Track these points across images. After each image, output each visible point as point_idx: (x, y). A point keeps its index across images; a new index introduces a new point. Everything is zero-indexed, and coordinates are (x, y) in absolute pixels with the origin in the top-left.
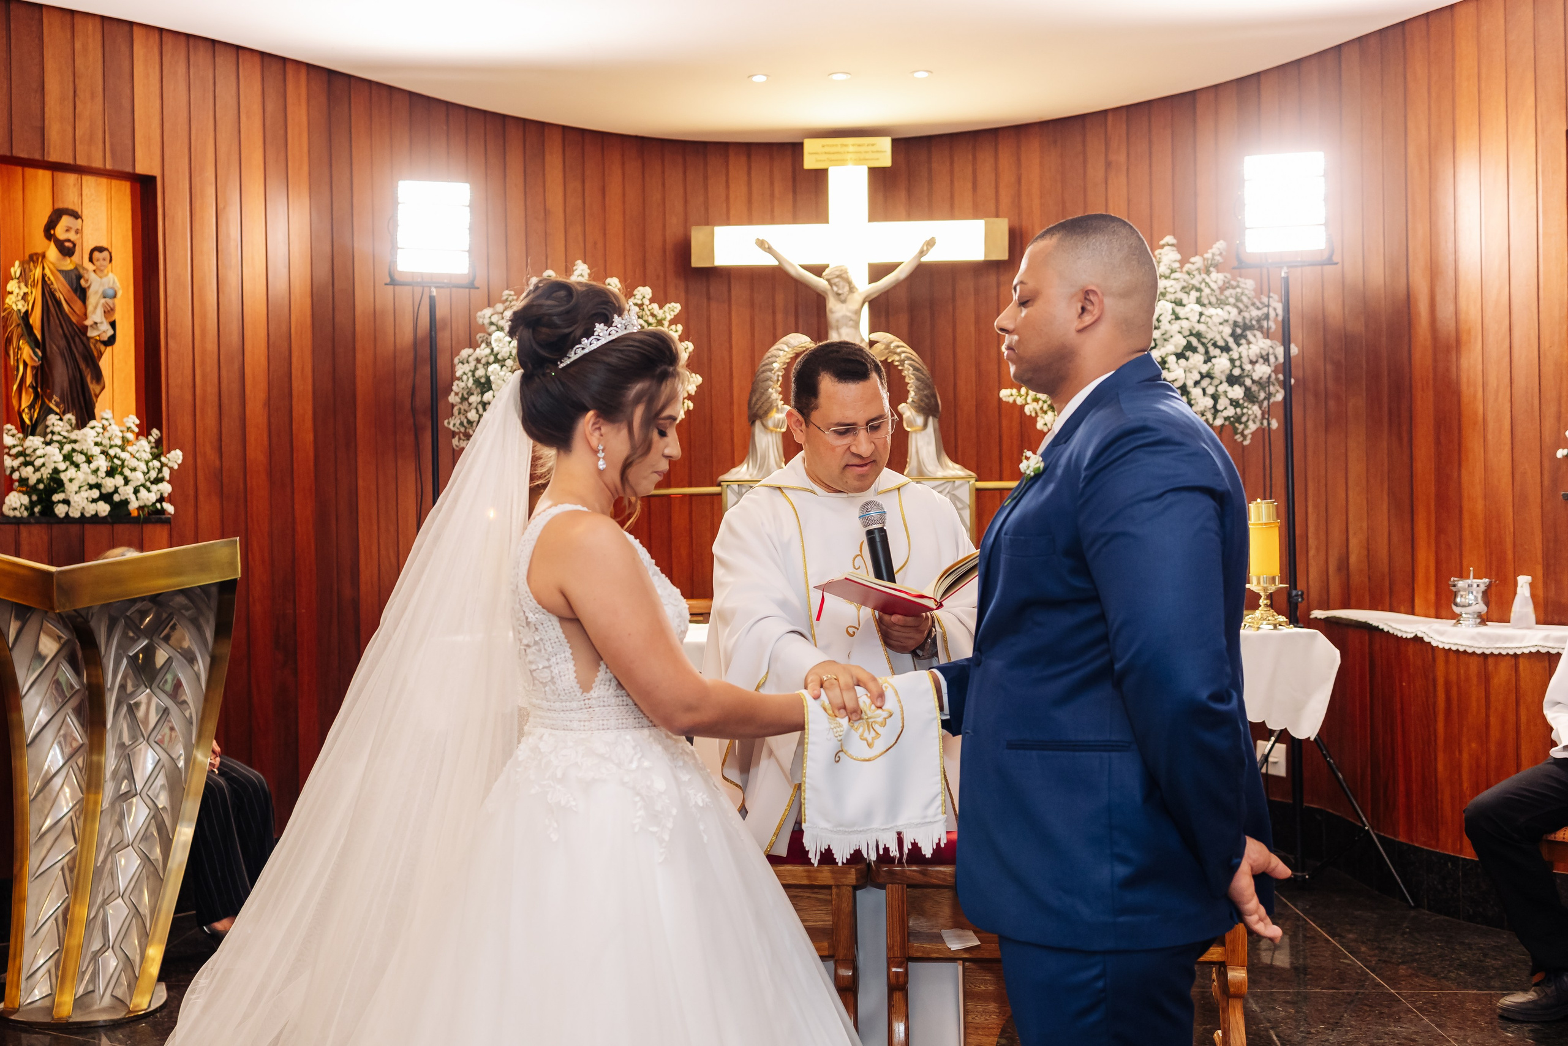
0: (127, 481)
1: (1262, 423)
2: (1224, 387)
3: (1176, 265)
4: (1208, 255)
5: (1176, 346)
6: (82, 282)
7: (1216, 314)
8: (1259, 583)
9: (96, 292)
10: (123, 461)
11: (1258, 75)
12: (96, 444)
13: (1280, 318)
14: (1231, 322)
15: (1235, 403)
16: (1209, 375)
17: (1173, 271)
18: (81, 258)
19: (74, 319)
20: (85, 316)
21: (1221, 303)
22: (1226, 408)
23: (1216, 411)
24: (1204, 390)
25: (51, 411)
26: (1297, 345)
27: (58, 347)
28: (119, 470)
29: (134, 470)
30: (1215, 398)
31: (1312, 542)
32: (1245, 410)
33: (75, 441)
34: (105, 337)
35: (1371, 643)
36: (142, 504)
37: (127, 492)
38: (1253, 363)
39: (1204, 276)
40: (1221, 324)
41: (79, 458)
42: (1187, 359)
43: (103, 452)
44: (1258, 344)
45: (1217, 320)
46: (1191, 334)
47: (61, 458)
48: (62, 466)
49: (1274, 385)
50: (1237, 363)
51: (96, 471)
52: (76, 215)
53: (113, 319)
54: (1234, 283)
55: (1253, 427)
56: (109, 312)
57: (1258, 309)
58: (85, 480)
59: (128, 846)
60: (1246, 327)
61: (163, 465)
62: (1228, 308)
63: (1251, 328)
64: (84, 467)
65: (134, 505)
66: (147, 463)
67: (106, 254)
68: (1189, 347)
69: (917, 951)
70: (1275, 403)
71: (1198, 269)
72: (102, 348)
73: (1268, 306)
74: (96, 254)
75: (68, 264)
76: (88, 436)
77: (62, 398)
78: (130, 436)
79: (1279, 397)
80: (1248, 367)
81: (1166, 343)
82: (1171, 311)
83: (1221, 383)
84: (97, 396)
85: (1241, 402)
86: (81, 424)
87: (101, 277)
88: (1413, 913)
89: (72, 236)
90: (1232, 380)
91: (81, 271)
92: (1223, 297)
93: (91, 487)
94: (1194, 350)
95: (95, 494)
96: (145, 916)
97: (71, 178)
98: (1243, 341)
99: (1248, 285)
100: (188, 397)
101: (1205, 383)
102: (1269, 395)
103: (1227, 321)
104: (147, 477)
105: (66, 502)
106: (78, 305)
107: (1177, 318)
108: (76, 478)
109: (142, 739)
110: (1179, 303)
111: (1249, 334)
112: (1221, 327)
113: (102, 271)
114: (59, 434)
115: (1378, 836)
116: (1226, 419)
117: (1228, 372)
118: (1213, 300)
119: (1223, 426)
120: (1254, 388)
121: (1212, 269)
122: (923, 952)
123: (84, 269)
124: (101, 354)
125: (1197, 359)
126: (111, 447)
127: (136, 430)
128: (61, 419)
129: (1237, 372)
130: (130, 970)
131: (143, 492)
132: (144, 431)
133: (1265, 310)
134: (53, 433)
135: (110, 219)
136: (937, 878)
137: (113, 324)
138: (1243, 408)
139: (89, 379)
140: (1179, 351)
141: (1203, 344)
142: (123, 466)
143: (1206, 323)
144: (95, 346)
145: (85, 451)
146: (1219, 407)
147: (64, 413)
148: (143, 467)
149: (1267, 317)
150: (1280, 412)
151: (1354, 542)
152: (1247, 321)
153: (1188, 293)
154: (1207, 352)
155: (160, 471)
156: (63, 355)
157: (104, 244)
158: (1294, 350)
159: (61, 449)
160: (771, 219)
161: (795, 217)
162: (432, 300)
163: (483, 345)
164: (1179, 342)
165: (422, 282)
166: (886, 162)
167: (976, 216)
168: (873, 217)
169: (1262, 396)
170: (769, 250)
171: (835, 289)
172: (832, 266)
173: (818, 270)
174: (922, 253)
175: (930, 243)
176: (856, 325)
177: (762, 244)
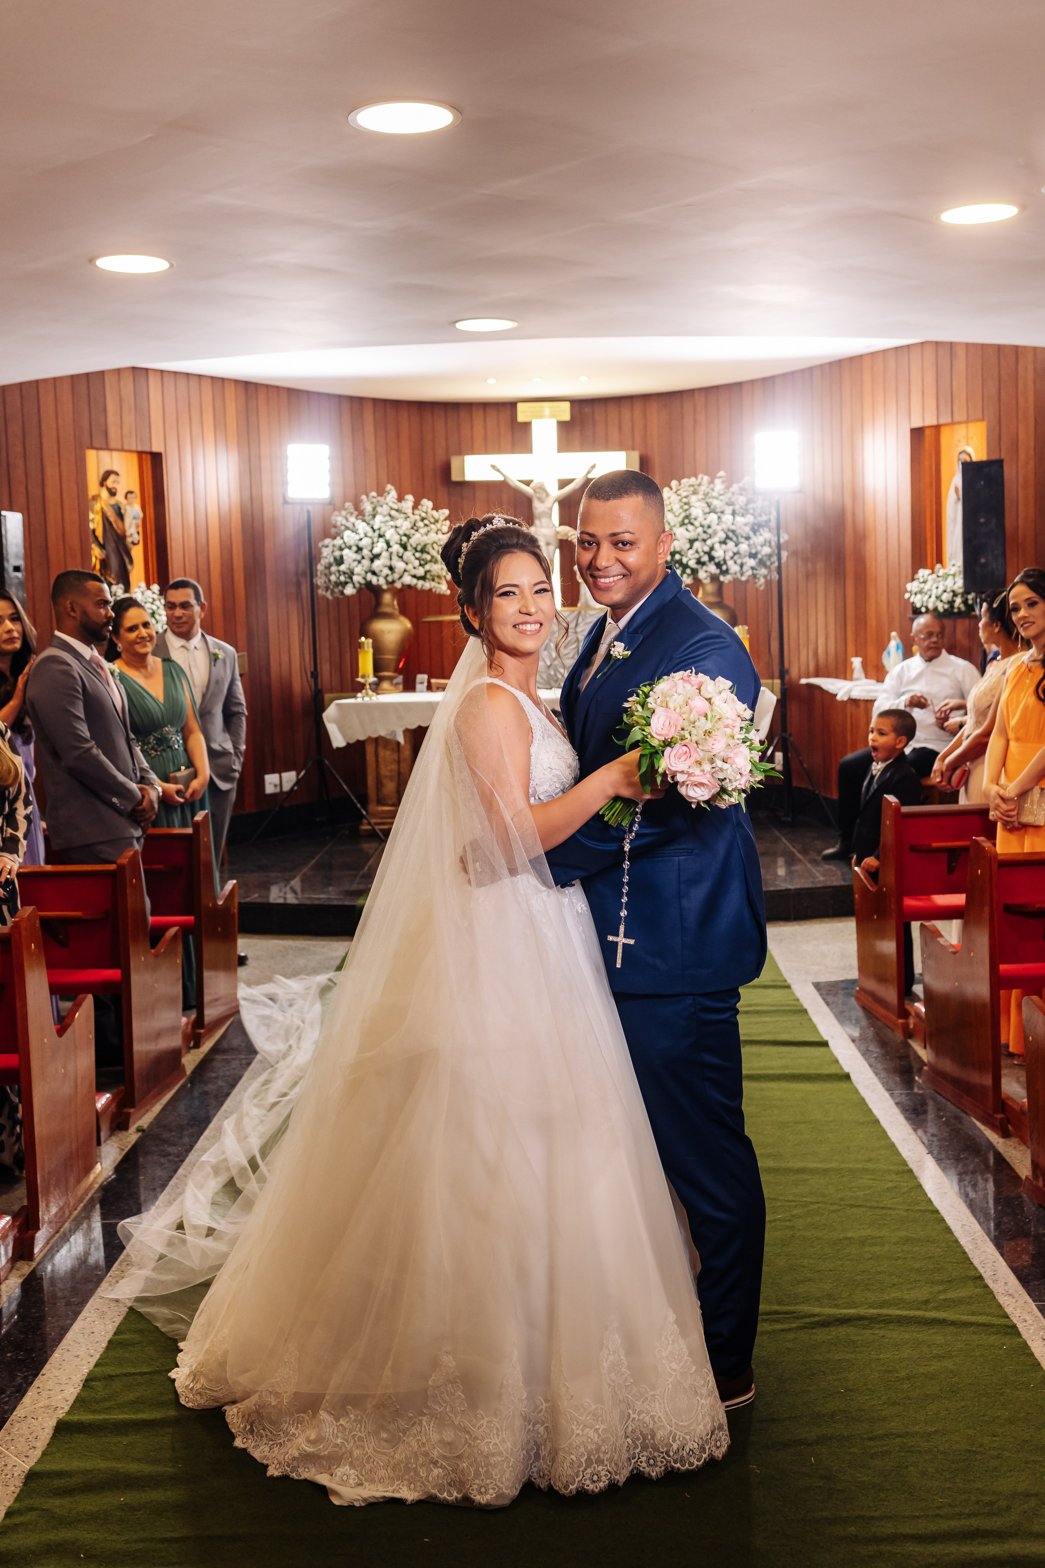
1: (768, 577)
2: (747, 559)
3: (723, 491)
4: (741, 485)
5: (720, 538)
6: (122, 510)
7: (743, 519)
9: (127, 517)
11: (773, 378)
13: (776, 521)
14: (751, 523)
15: (753, 568)
16: (739, 553)
17: (721, 495)
19: (119, 531)
20: (125, 530)
21: (745, 513)
22: (747, 571)
23: (743, 573)
24: (736, 562)
27: (112, 548)
30: (742, 566)
32: (759, 572)
34: (135, 541)
38: (762, 546)
39: (738, 496)
40: (745, 525)
42: (727, 544)
44: (766, 535)
45: (743, 523)
46: (729, 531)
49: (773, 557)
50: (754, 546)
52: (117, 474)
53: (138, 531)
54: (753, 502)
55: (762, 580)
56: (136, 527)
57: (765, 516)
60: (760, 526)
62: (749, 516)
63: (762, 526)
67: (133, 495)
68: (728, 537)
70: (772, 568)
71: (736, 492)
72: (133, 546)
73: (771, 513)
74: (129, 495)
75: (114, 501)
77: (116, 576)
79: (776, 564)
80: (760, 548)
81: (715, 536)
82: (718, 518)
83: (745, 557)
84: (131, 572)
85: (757, 567)
87: (129, 508)
89: (115, 485)
90: (753, 556)
91: (121, 504)
92: (747, 509)
94: (731, 539)
98: (758, 533)
101: (736, 557)
102: (771, 563)
103: (748, 523)
106: (120, 524)
107: (722, 522)
110: (722, 513)
111: (761, 530)
112: (744, 527)
113: (131, 504)
116: (749, 576)
117: (749, 551)
118: (742, 511)
119: (747, 580)
120: (765, 558)
121: (742, 493)
124: (132, 550)
125: (731, 544)
129: (754, 551)
133: (769, 515)
137: (138, 534)
138: (757, 570)
139: (127, 563)
140: (722, 540)
141: (737, 536)
143: (736, 525)
144: (129, 546)
146: (745, 570)
149: (769, 521)
150: (777, 572)
152: (760, 523)
153: (728, 507)
154: (738, 540)
156: (114, 551)
157: (132, 489)
158: (783, 539)
160: (499, 451)
161: (513, 451)
162: (309, 512)
163: (338, 538)
164: (722, 535)
165: (302, 503)
166: (567, 417)
167: (621, 449)
168: (560, 450)
169: (768, 563)
170: (498, 471)
171: (538, 495)
172: (535, 481)
173: (528, 483)
174: (589, 472)
175: (593, 467)
176: (550, 516)
177: (493, 467)
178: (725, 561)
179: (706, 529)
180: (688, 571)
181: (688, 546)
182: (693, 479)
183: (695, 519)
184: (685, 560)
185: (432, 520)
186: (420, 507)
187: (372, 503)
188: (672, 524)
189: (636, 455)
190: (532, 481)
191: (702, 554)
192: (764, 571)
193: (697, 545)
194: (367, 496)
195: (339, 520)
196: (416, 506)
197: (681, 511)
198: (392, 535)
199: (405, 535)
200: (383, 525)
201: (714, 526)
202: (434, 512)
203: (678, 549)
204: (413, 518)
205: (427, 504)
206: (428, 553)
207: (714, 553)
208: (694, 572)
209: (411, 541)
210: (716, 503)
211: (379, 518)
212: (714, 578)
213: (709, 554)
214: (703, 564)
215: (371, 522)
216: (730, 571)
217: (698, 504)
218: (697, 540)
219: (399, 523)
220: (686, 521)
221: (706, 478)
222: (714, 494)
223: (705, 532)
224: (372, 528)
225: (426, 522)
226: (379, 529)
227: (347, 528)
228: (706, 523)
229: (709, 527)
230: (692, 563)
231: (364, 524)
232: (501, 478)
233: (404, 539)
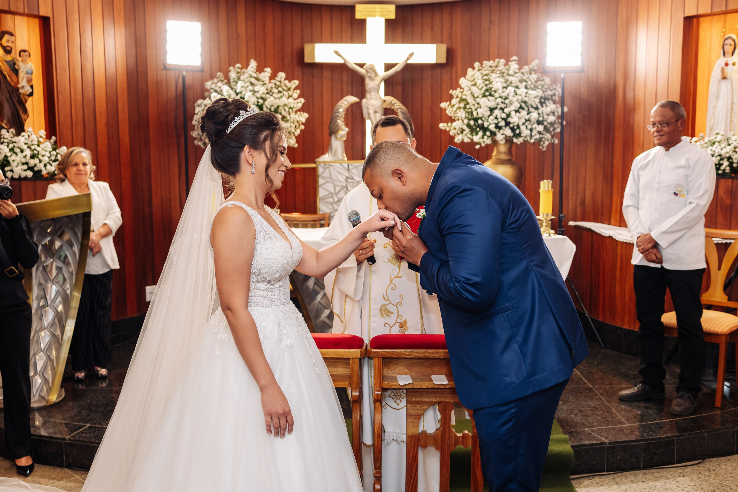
0: (40, 161)
1: (551, 141)
2: (535, 125)
3: (517, 71)
4: (531, 66)
5: (515, 107)
6: (16, 66)
7: (533, 93)
8: (543, 216)
9: (23, 71)
10: (38, 152)
12: (26, 144)
13: (560, 95)
14: (539, 97)
15: (540, 133)
16: (529, 120)
17: (516, 73)
18: (15, 54)
19: (13, 84)
20: (18, 83)
21: (535, 88)
22: (535, 135)
23: (531, 136)
24: (526, 127)
25: (3, 128)
26: (567, 107)
27: (6, 97)
28: (37, 156)
29: (43, 156)
30: (531, 130)
31: (571, 192)
32: (544, 136)
33: (15, 142)
34: (28, 93)
35: (592, 238)
36: (48, 171)
37: (41, 166)
38: (548, 115)
39: (529, 75)
40: (535, 97)
41: (17, 150)
42: (520, 113)
43: (29, 147)
44: (551, 107)
45: (533, 96)
46: (522, 102)
47: (8, 150)
48: (9, 154)
49: (557, 124)
50: (541, 115)
51: (25, 156)
52: (11, 34)
53: (31, 84)
54: (542, 79)
55: (547, 143)
56: (29, 81)
57: (551, 91)
58: (20, 161)
59: (45, 329)
60: (546, 99)
61: (57, 154)
62: (538, 90)
63: (548, 99)
64: (20, 154)
65: (44, 172)
66: (50, 152)
67: (27, 53)
68: (521, 107)
69: (386, 385)
70: (557, 133)
71: (527, 72)
72: (27, 97)
73: (555, 89)
74: (22, 53)
75: (9, 58)
76: (21, 140)
77: (8, 121)
78: (41, 140)
79: (558, 130)
80: (546, 117)
81: (511, 105)
82: (513, 91)
83: (534, 123)
84: (25, 120)
85: (542, 132)
86: (18, 134)
87: (25, 64)
88: (603, 350)
89: (10, 44)
90: (539, 123)
91: (15, 61)
92: (536, 85)
93: (23, 164)
94: (523, 109)
95: (25, 167)
96: (53, 360)
97: (9, 16)
98: (544, 105)
99: (547, 80)
100: (69, 121)
101: (527, 123)
102: (554, 130)
103: (537, 96)
104: (50, 159)
105: (12, 171)
106: (14, 77)
107: (516, 94)
108: (16, 160)
109: (49, 281)
110: (517, 87)
111: (547, 102)
112: (535, 99)
113: (25, 61)
114: (7, 139)
115: (591, 318)
116: (536, 139)
117: (537, 119)
118: (532, 86)
119: (534, 142)
120: (548, 126)
121: (532, 72)
122: (389, 386)
123: (17, 60)
124: (26, 101)
125: (524, 113)
126: (32, 145)
127: (44, 137)
128: (8, 132)
129: (541, 119)
130: (47, 384)
131: (48, 166)
132: (48, 137)
133: (554, 92)
134: (4, 138)
135: (29, 35)
136: (395, 355)
137: (32, 87)
138: (543, 134)
139: (21, 112)
140: (517, 109)
141: (527, 106)
142: (38, 154)
143: (528, 97)
144: (23, 96)
145: (20, 147)
146: (533, 134)
147: (10, 128)
148: (48, 155)
149: (555, 95)
150: (559, 136)
151: (588, 193)
152: (546, 96)
153: (521, 82)
154: (528, 110)
155: (56, 156)
156: (8, 101)
157: (26, 48)
158: (566, 109)
159: (8, 146)
160: (341, 41)
161: (352, 41)
162: (184, 77)
163: (208, 99)
164: (517, 105)
165: (179, 69)
166: (393, 16)
167: (432, 42)
168: (387, 41)
169: (551, 129)
170: (340, 55)
171: (369, 74)
172: (367, 64)
173: (362, 66)
174: (408, 59)
175: (412, 55)
176: (378, 91)
177: (336, 52)
178: (518, 126)
179: (503, 100)
180: (488, 133)
181: (489, 113)
182: (491, 62)
183: (495, 91)
184: (486, 125)
185: (285, 88)
186: (276, 78)
187: (238, 73)
188: (476, 95)
189: (444, 47)
190: (365, 64)
191: (500, 120)
192: (548, 136)
193: (497, 112)
194: (234, 67)
195: (208, 84)
196: (273, 77)
197: (483, 85)
198: (249, 97)
199: (262, 98)
200: (243, 89)
201: (511, 98)
202: (287, 82)
203: (480, 115)
204: (270, 86)
205: (282, 75)
206: (281, 114)
207: (509, 119)
208: (493, 134)
209: (266, 103)
210: (511, 79)
211: (240, 83)
212: (509, 140)
213: (505, 119)
214: (500, 128)
215: (235, 87)
216: (522, 135)
217: (498, 79)
218: (496, 108)
219: (256, 89)
220: (487, 94)
221: (502, 61)
222: (511, 72)
223: (502, 102)
224: (235, 92)
225: (280, 89)
226: (241, 93)
227: (216, 91)
228: (504, 95)
229: (506, 98)
230: (492, 127)
231: (228, 88)
232: (342, 61)
233: (261, 101)
